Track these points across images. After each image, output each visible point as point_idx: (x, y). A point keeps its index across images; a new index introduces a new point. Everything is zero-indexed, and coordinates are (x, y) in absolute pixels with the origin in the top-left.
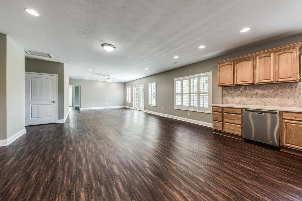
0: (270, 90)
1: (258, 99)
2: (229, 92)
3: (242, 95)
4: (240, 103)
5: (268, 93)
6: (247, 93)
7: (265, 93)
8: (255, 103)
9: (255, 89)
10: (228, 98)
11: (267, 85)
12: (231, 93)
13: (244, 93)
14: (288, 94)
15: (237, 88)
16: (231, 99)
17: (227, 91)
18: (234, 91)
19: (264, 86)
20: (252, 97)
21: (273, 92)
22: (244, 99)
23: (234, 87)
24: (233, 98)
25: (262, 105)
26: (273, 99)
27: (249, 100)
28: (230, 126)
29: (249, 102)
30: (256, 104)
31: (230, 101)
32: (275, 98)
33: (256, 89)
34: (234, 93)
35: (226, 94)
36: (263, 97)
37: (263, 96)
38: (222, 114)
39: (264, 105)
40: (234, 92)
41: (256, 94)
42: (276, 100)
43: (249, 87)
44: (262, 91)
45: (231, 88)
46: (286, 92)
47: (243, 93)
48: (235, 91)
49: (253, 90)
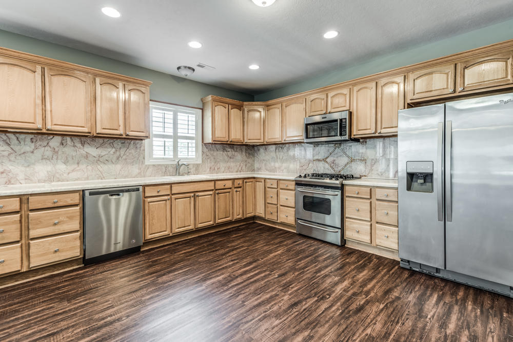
0: (109, 150)
1: (89, 168)
2: (17, 148)
3: (55, 157)
4: (51, 178)
5: (107, 156)
6: (68, 155)
7: (102, 154)
8: (86, 176)
9: (83, 146)
10: (11, 167)
11: (106, 140)
12: (24, 153)
13: (60, 153)
14: (133, 158)
15: (41, 140)
16: (23, 169)
17: (9, 145)
18: (33, 147)
19: (101, 140)
20: (78, 163)
21: (114, 153)
22: (61, 167)
23: (32, 136)
24: (28, 166)
25: (98, 179)
26: (114, 166)
27: (73, 171)
28: (50, 244)
29: (74, 175)
30: (87, 178)
31: (21, 176)
32: (116, 164)
33: (86, 145)
34: (32, 152)
35: (6, 153)
36: (99, 162)
37: (99, 160)
38: (21, 216)
39: (102, 179)
40: (32, 150)
41: (87, 156)
42: (119, 167)
43: (72, 140)
44: (98, 150)
45: (23, 136)
46: (130, 153)
47: (57, 152)
48: (35, 146)
49: (80, 148)
